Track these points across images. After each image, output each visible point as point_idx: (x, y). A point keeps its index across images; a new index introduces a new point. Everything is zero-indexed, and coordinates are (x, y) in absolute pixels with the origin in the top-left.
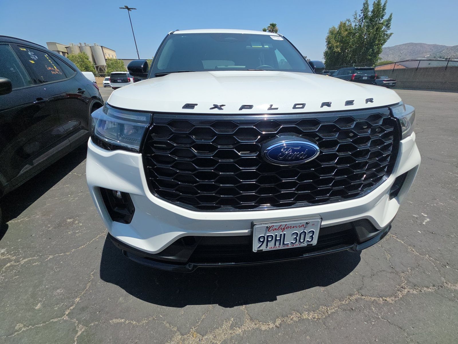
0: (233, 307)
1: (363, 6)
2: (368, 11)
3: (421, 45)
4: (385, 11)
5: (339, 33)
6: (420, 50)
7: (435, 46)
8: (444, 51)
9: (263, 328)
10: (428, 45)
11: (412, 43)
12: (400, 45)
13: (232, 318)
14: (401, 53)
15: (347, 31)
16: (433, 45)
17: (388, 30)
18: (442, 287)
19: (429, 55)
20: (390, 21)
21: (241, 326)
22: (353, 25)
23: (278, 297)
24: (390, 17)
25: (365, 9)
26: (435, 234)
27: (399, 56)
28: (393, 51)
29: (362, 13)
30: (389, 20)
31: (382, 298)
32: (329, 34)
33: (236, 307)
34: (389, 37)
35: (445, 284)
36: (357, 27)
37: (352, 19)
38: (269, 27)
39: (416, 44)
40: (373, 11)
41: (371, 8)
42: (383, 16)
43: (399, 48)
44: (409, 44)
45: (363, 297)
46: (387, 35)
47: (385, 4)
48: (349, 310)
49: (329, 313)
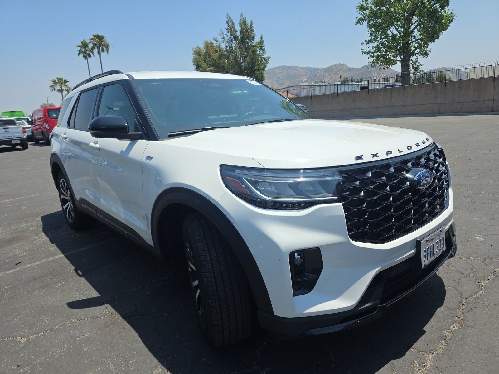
0: (405, 354)
1: (227, 25)
2: (236, 31)
3: (294, 68)
4: (254, 32)
5: (207, 54)
6: (295, 74)
7: (308, 69)
8: (319, 74)
9: (440, 351)
10: (302, 68)
11: (285, 66)
12: (274, 69)
13: (414, 360)
14: (277, 77)
15: (217, 52)
16: (306, 67)
17: (264, 53)
18: (495, 272)
19: (305, 79)
20: (263, 44)
21: (426, 360)
22: (223, 46)
23: (424, 329)
24: (261, 39)
25: (231, 29)
26: (460, 242)
27: (276, 81)
28: (268, 75)
29: (228, 32)
30: (261, 42)
31: (477, 294)
32: (194, 55)
33: (407, 353)
34: (267, 61)
35: (495, 270)
36: (228, 48)
37: (220, 40)
38: (92, 39)
39: (289, 68)
40: (241, 32)
41: (238, 28)
42: (253, 38)
43: (273, 71)
44: (283, 66)
45: (468, 299)
46: (265, 59)
47: (251, 25)
48: (470, 310)
49: (463, 319)
